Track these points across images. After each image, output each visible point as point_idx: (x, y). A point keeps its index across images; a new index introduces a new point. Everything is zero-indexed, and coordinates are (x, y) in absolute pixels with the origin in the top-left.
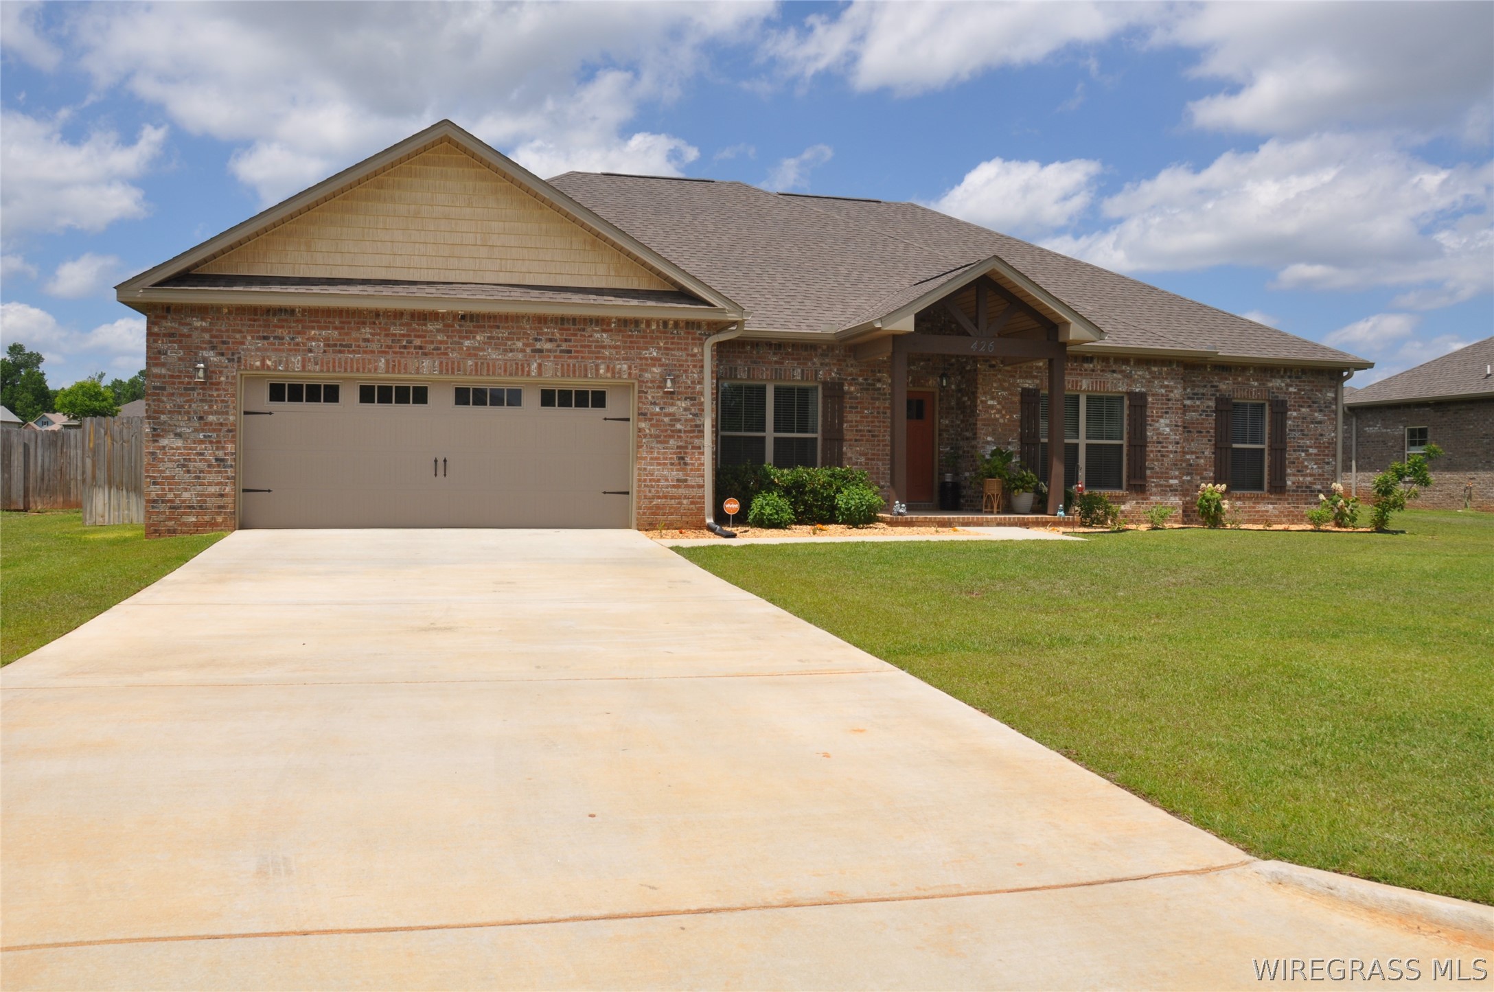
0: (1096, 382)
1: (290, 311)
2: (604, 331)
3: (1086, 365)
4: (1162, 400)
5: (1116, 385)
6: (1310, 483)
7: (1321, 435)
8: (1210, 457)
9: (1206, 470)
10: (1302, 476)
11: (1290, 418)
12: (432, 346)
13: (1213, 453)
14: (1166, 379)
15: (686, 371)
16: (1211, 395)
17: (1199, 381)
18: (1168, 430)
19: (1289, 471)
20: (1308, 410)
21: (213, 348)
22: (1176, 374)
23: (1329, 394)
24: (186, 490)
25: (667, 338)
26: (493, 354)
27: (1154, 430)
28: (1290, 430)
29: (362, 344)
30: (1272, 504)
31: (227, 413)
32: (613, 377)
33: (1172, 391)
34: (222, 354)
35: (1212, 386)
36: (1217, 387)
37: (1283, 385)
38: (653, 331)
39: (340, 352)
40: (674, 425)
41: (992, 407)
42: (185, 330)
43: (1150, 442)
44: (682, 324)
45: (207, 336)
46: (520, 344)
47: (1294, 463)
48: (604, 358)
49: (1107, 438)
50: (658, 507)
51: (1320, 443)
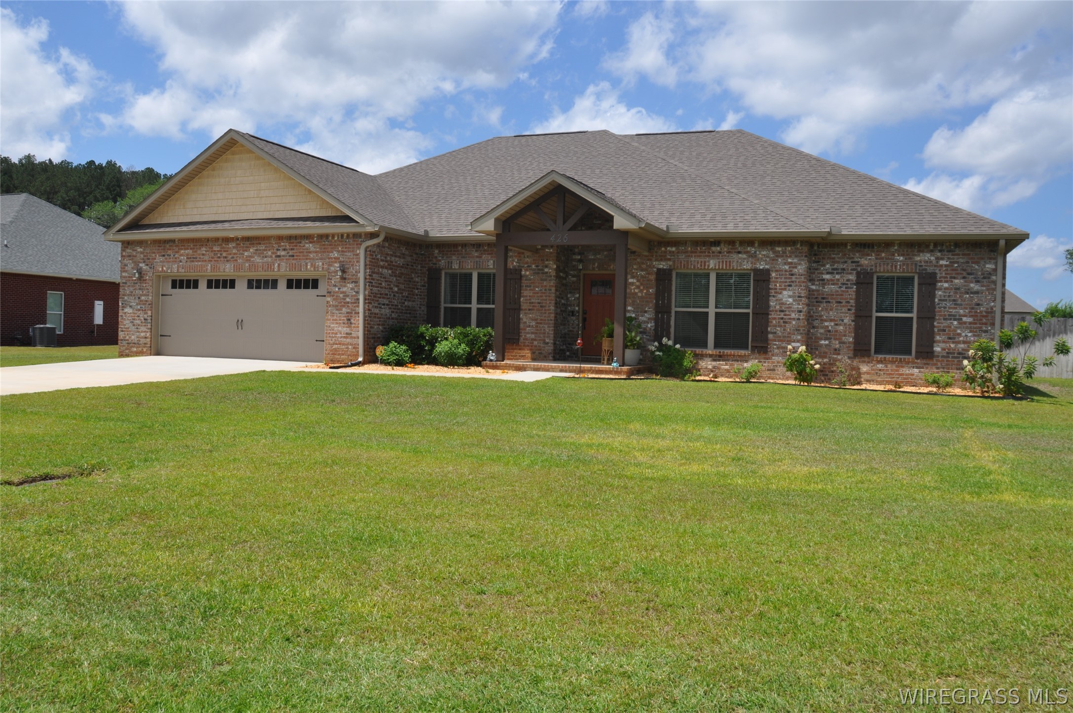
0: (723, 262)
1: (172, 241)
2: (311, 242)
3: (713, 249)
4: (786, 275)
5: (741, 263)
6: (963, 350)
7: (978, 305)
8: (850, 325)
9: (845, 336)
10: (953, 343)
11: (940, 289)
12: (231, 256)
13: (853, 321)
14: (790, 257)
15: (352, 265)
16: (851, 270)
17: (838, 258)
18: (791, 300)
19: (938, 338)
20: (962, 281)
21: (144, 262)
22: (800, 253)
23: (987, 266)
24: (133, 334)
25: (343, 245)
26: (257, 259)
27: (777, 300)
28: (940, 300)
29: (202, 257)
30: (917, 368)
31: (148, 295)
32: (315, 270)
33: (796, 267)
34: (147, 265)
35: (852, 262)
36: (858, 262)
37: (932, 258)
38: (335, 241)
39: (193, 261)
40: (345, 299)
41: (632, 284)
42: (134, 253)
43: (773, 311)
44: (351, 236)
45: (142, 256)
46: (270, 253)
47: (944, 331)
48: (310, 259)
49: (735, 308)
50: (336, 350)
51: (976, 312)
